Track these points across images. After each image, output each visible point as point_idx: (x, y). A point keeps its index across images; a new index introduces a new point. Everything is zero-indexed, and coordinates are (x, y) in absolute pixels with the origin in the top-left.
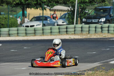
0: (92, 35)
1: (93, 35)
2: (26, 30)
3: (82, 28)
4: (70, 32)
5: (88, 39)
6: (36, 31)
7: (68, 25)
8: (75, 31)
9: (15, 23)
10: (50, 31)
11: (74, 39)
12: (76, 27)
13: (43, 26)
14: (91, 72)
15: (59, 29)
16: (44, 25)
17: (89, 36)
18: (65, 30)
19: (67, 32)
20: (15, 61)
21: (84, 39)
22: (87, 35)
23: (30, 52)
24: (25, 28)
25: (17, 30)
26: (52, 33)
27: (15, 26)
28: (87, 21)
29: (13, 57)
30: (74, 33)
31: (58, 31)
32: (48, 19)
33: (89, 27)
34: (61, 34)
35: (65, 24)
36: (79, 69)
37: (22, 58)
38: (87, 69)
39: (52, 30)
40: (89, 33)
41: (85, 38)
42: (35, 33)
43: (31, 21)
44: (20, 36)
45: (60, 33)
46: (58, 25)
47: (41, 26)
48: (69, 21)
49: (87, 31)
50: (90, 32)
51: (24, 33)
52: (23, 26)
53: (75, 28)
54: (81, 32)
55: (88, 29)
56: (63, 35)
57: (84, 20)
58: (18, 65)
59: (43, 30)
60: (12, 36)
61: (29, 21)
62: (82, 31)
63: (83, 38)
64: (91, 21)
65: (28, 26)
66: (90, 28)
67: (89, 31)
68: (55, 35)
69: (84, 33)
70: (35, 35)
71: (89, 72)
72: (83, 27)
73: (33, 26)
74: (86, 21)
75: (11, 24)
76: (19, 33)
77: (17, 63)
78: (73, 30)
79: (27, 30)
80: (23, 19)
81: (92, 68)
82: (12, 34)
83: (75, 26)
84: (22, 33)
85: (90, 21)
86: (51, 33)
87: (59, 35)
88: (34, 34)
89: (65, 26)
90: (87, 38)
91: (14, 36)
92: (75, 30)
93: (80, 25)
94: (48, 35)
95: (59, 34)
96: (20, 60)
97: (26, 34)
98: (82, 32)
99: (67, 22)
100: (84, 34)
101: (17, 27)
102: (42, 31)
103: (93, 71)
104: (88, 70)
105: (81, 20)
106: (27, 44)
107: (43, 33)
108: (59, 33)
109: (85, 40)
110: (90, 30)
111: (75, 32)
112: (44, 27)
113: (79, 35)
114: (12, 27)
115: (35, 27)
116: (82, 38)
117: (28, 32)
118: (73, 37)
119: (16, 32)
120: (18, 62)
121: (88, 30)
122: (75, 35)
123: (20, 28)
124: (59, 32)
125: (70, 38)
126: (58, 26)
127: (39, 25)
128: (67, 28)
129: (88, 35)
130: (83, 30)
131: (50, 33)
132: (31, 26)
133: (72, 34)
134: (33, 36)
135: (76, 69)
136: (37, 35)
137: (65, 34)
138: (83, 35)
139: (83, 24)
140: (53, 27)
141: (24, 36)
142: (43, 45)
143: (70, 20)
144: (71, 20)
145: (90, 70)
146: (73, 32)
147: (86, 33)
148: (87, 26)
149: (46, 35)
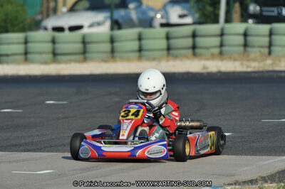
0: (280, 61)
1: (283, 59)
2: (53, 41)
3: (245, 35)
4: (207, 48)
5: (267, 75)
6: (88, 46)
7: (200, 23)
8: (222, 45)
9: (16, 18)
10: (135, 45)
11: (220, 72)
12: (226, 31)
13: (112, 29)
14: (274, 185)
15: (168, 38)
16: (116, 25)
17: (269, 62)
18: (189, 42)
19: (194, 47)
20: (16, 145)
21: (253, 75)
22: (263, 60)
23: (65, 118)
24: (50, 34)
25: (23, 41)
26: (143, 53)
27: (16, 28)
28: (265, 13)
29: (9, 134)
30: (221, 53)
31: (163, 44)
32: (132, 6)
33: (271, 34)
34: (176, 57)
35: (188, 20)
36: (233, 175)
37: (37, 136)
38: (260, 174)
39: (143, 42)
40: (270, 53)
41: (256, 69)
42: (84, 52)
43: (72, 9)
44: (32, 62)
45: (171, 52)
46: (162, 25)
47: (105, 29)
48: (202, 10)
49: (262, 47)
50: (273, 48)
51: (48, 53)
52: (46, 29)
53: (222, 34)
54: (241, 49)
55: (267, 39)
56: (181, 60)
57: (253, 8)
58: (23, 161)
59: (112, 41)
60: (7, 63)
61: (65, 10)
62: (246, 45)
63: (249, 70)
64: (275, 13)
65: (60, 29)
66: (274, 37)
67: (270, 45)
68: (154, 59)
69: (254, 52)
70: (85, 60)
71: (266, 185)
72: (249, 33)
73: (80, 27)
74: (261, 11)
75: (5, 21)
76: (29, 50)
77: (23, 153)
78: (217, 41)
79: (57, 40)
80: (45, 5)
81: (279, 172)
82: (7, 55)
83: (222, 30)
84: (41, 53)
85: (273, 11)
86: (140, 50)
87: (168, 61)
88: (81, 57)
89: (188, 30)
90: (262, 72)
91: (13, 62)
92: (225, 43)
93: (238, 27)
94: (129, 60)
95: (168, 54)
96: (32, 143)
97: (55, 54)
98: (245, 51)
99: (197, 15)
100: (252, 56)
101: (23, 30)
102: (107, 47)
103: (281, 181)
104: (264, 179)
105: (244, 8)
106: (56, 90)
107: (113, 51)
108: (165, 52)
109: (256, 75)
110: (274, 42)
111: (224, 49)
112: (117, 33)
113: (235, 60)
114: (7, 31)
115: (85, 31)
116: (244, 69)
117: (61, 48)
118: (214, 66)
119: (20, 48)
120: (25, 151)
121: (267, 44)
122: (222, 60)
123: (34, 35)
124: (169, 49)
125: (205, 71)
126: (165, 30)
127: (99, 24)
128: (194, 35)
129: (266, 60)
130: (249, 43)
131: (137, 54)
132: (73, 29)
133: (213, 57)
134: (79, 62)
135: (223, 175)
136: (92, 60)
137: (186, 57)
138: (248, 60)
139: (250, 21)
140: (147, 32)
141: (46, 63)
142: (110, 94)
143: (204, 7)
144: (209, 9)
145: (271, 178)
146: (216, 51)
147: (260, 52)
148: (265, 28)
149: (122, 59)
